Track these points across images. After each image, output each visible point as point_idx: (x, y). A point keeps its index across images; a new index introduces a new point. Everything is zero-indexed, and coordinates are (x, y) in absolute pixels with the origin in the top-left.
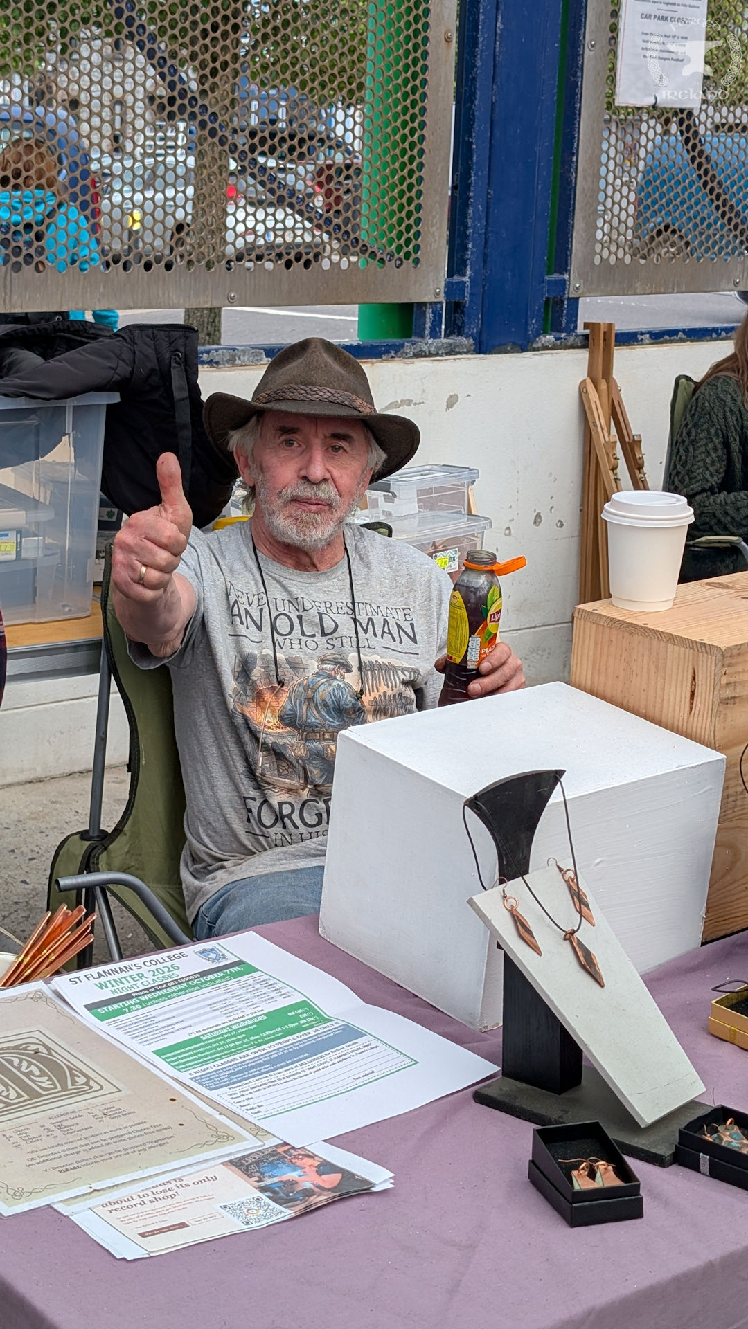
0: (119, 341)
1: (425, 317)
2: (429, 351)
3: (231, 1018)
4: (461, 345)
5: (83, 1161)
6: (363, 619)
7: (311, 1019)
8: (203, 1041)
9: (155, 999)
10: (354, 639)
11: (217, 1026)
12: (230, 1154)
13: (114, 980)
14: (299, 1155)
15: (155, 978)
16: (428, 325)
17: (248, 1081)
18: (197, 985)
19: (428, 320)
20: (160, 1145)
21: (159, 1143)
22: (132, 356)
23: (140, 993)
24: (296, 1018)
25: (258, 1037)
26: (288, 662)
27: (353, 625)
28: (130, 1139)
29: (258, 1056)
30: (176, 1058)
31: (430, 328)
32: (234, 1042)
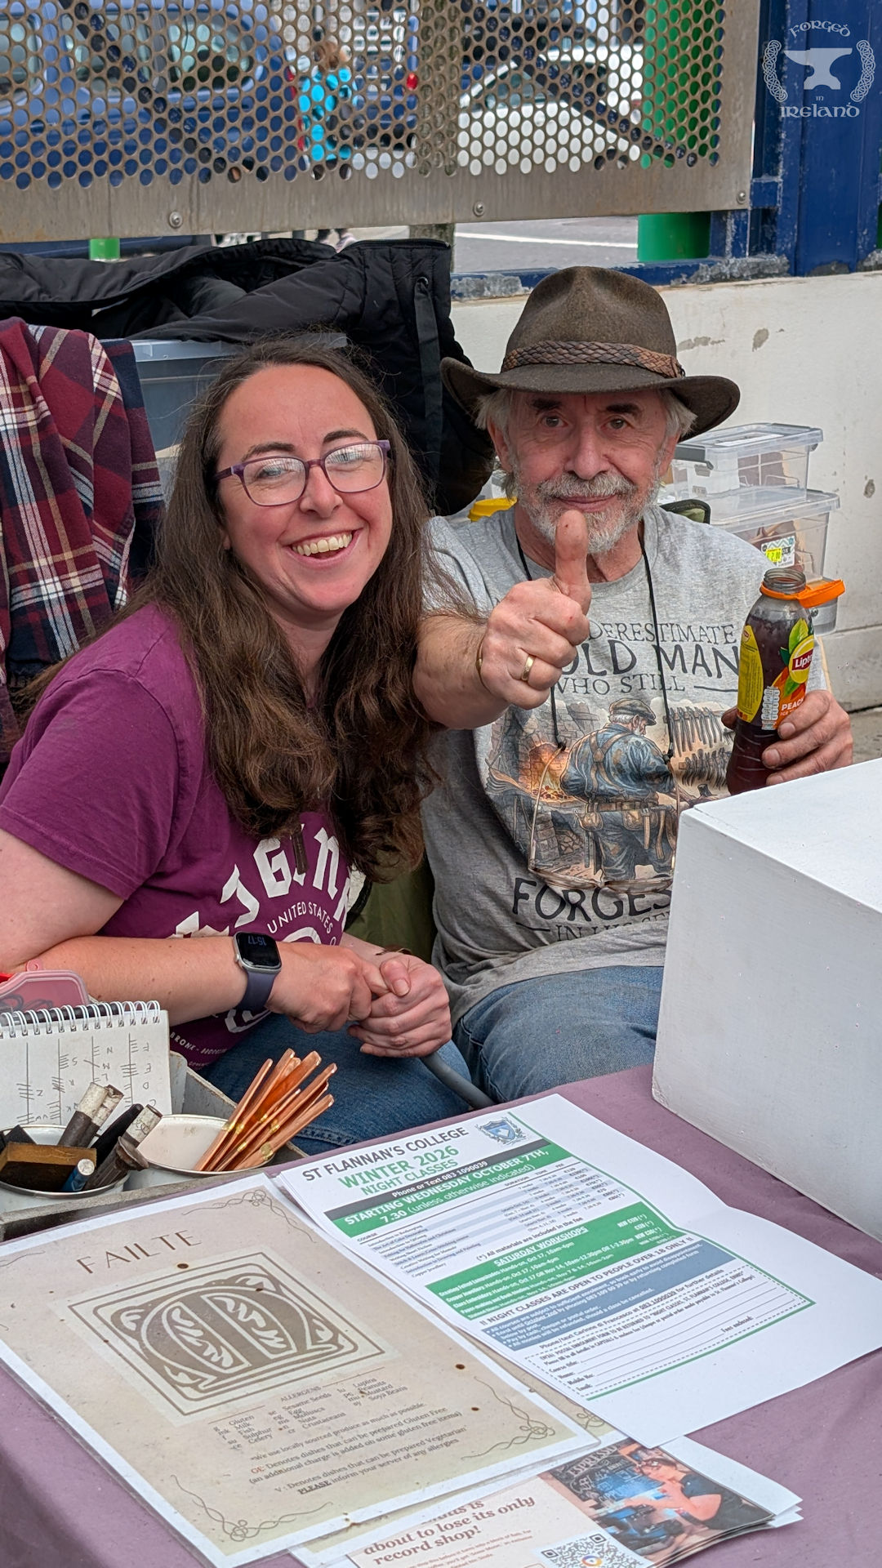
0: (345, 263)
1: (726, 230)
2: (731, 274)
3: (536, 1232)
4: (773, 265)
5: (333, 1472)
6: (668, 648)
7: (651, 1232)
8: (498, 1269)
9: (425, 1200)
10: (657, 678)
11: (516, 1244)
12: (550, 1460)
13: (366, 1173)
14: (653, 1460)
15: (424, 1168)
16: (729, 240)
17: (567, 1335)
18: (485, 1178)
19: (729, 233)
20: (447, 1444)
21: (445, 1440)
22: (363, 284)
23: (403, 1193)
24: (630, 1231)
25: (577, 1261)
26: (571, 711)
27: (655, 658)
28: (401, 1433)
29: (580, 1293)
30: (460, 1296)
31: (732, 243)
32: (542, 1269)
